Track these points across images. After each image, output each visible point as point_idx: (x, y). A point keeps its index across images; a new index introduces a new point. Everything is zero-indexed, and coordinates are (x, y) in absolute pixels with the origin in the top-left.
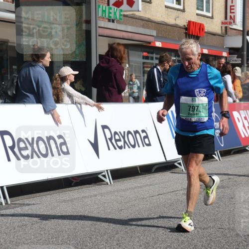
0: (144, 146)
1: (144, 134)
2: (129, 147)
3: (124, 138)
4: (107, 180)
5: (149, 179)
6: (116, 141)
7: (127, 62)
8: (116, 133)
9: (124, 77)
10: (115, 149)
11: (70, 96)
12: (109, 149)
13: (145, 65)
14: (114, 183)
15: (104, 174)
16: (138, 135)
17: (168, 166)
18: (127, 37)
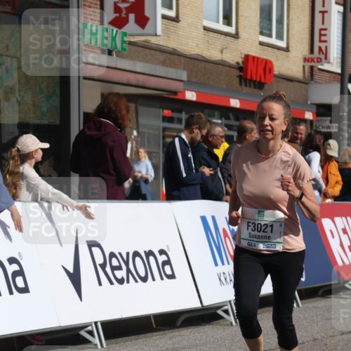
0: (162, 279)
1: (164, 258)
2: (136, 281)
3: (127, 263)
4: (97, 341)
5: (170, 338)
6: (114, 268)
7: (135, 127)
8: (112, 255)
9: (128, 155)
10: (112, 283)
11: (31, 188)
12: (100, 284)
13: (167, 133)
14: (107, 345)
15: (90, 328)
16: (151, 258)
17: (205, 315)
18: (134, 82)
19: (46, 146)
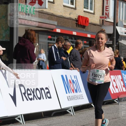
0: (46, 98)
1: (47, 91)
2: (37, 99)
3: (33, 93)
4: (21, 122)
5: (49, 121)
6: (28, 95)
7: (38, 42)
9: (35, 52)
10: (28, 100)
12: (23, 100)
13: (49, 44)
14: (25, 123)
15: (19, 117)
16: (43, 91)
17: (62, 112)
19: (5, 49)
